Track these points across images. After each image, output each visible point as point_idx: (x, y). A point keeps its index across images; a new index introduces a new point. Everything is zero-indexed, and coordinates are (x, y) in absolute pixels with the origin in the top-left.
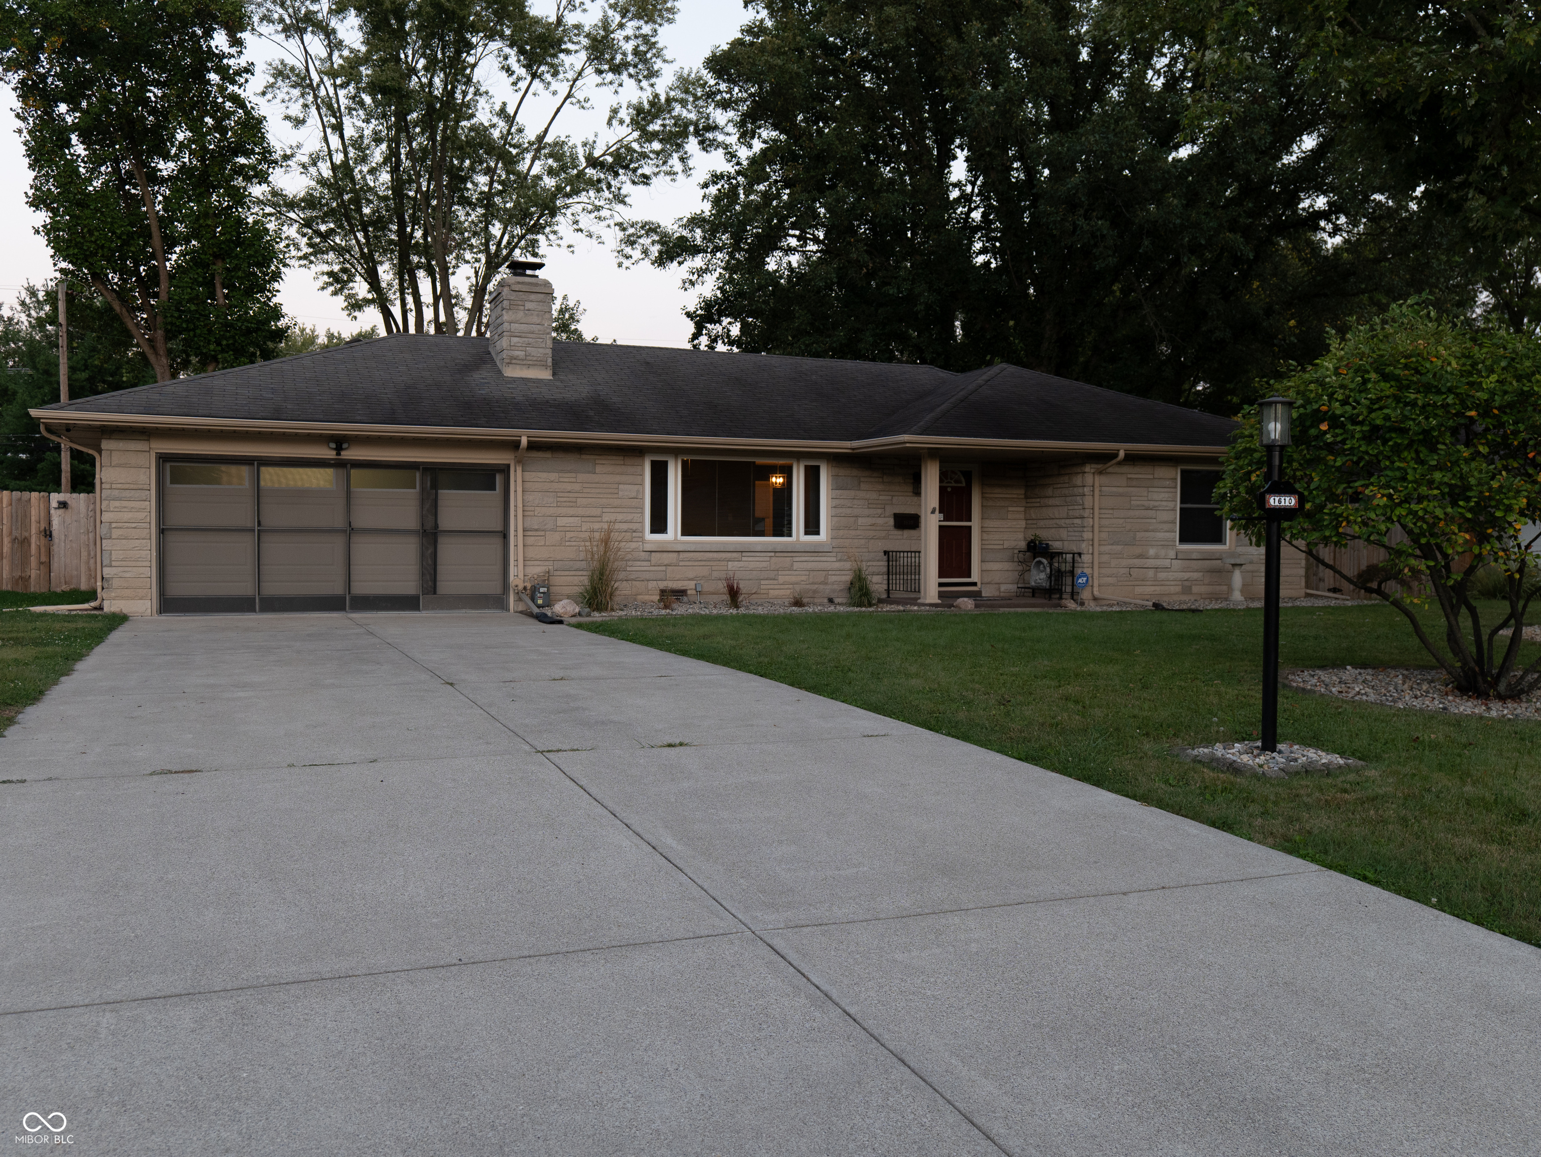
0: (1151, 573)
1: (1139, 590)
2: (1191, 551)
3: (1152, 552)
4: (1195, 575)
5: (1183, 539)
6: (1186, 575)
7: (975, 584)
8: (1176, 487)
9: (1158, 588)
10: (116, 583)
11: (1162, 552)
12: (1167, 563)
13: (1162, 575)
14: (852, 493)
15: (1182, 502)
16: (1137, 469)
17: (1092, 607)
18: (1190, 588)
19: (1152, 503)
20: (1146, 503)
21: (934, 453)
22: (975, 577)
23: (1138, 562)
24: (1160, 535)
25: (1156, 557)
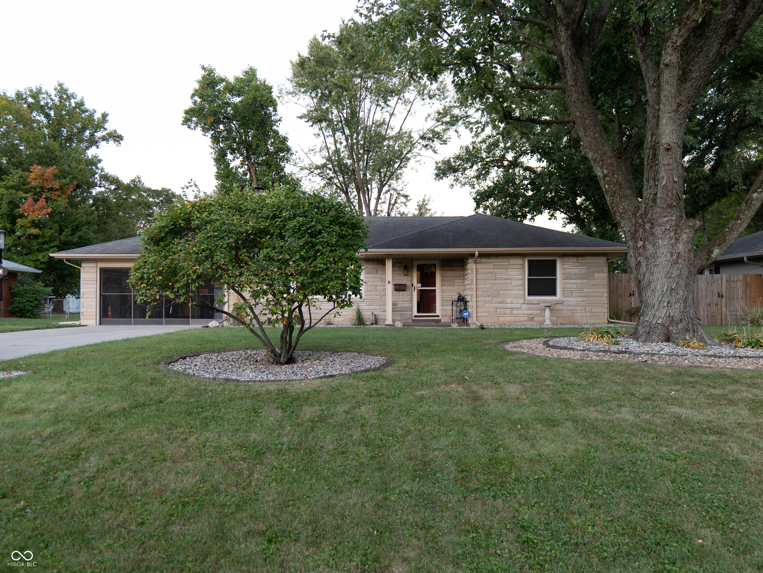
0: (508, 311)
1: (501, 319)
2: (533, 300)
3: (509, 300)
4: (536, 312)
5: (530, 293)
6: (530, 312)
7: (438, 316)
8: (524, 268)
9: (513, 318)
10: (85, 314)
11: (515, 301)
12: (518, 306)
13: (515, 312)
14: (373, 275)
15: (529, 275)
16: (499, 260)
17: (472, 326)
18: (533, 318)
19: (508, 277)
20: (505, 277)
21: (389, 256)
22: (438, 312)
23: (500, 305)
24: (514, 292)
25: (512, 303)
